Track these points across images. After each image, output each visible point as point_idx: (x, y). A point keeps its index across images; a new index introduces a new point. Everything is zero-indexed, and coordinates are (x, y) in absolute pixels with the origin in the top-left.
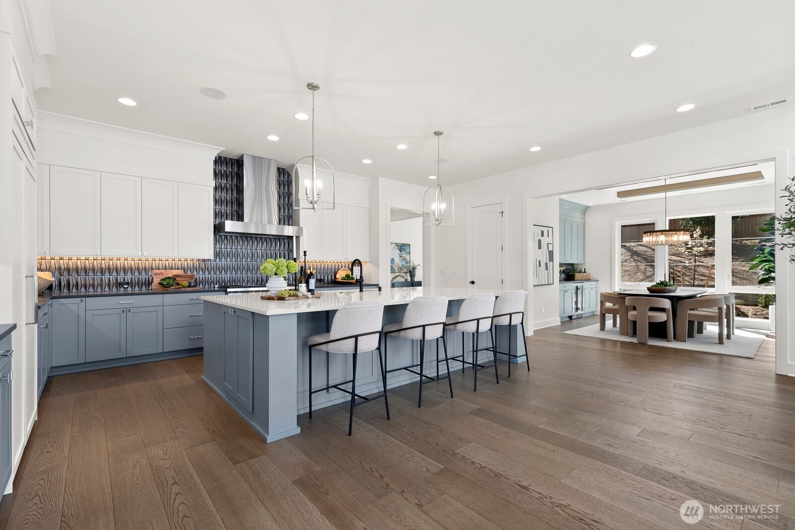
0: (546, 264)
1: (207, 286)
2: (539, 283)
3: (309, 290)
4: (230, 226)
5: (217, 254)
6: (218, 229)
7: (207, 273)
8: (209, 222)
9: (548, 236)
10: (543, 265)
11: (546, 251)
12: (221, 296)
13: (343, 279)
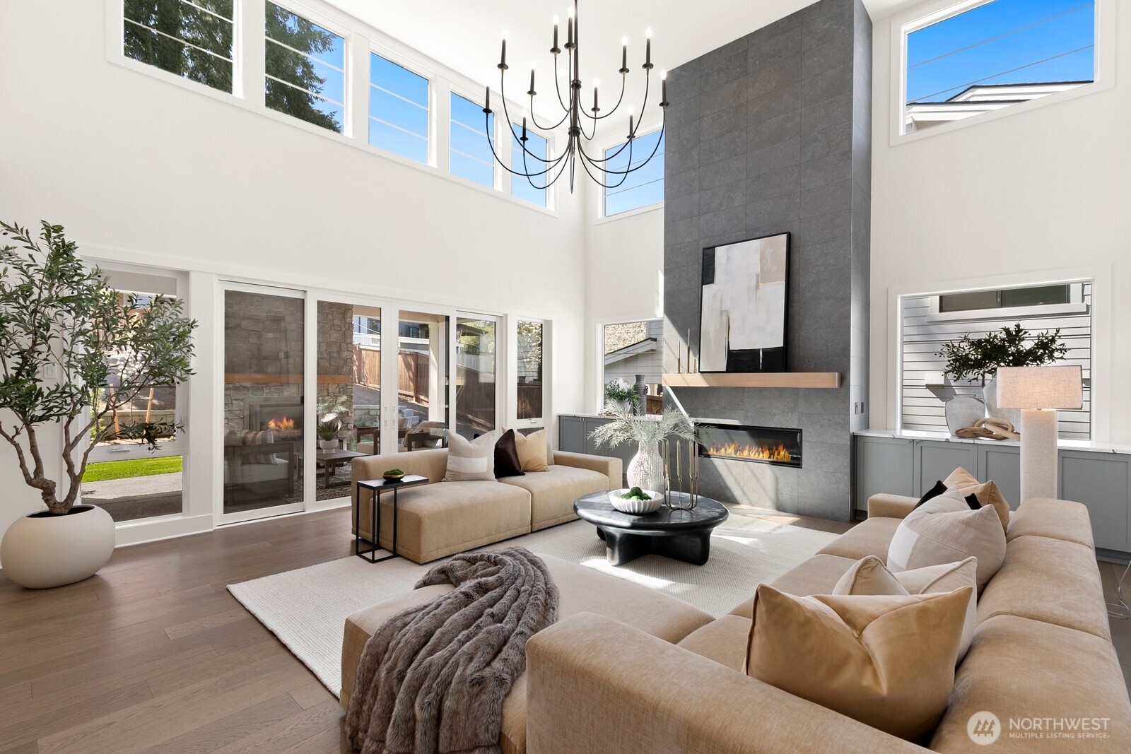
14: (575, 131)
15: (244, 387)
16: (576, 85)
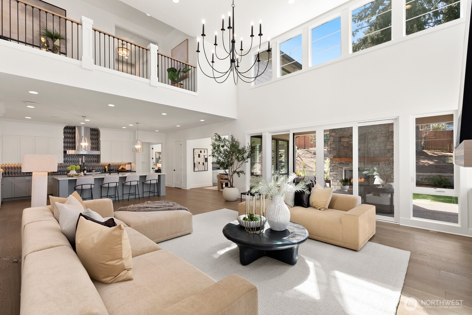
0: (203, 163)
1: (62, 173)
2: (199, 170)
3: (84, 174)
4: (70, 152)
5: (64, 161)
6: (65, 152)
7: (62, 168)
8: (62, 150)
9: (204, 152)
10: (201, 163)
11: (203, 158)
12: (65, 176)
13: (121, 169)
14: (233, 61)
15: (342, 163)
16: (233, 42)
